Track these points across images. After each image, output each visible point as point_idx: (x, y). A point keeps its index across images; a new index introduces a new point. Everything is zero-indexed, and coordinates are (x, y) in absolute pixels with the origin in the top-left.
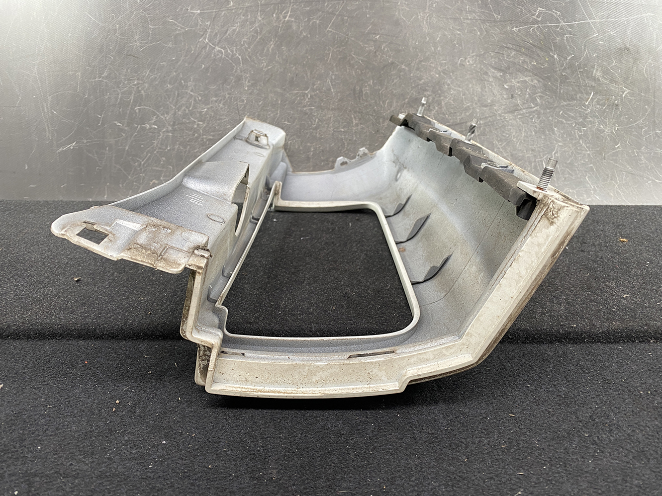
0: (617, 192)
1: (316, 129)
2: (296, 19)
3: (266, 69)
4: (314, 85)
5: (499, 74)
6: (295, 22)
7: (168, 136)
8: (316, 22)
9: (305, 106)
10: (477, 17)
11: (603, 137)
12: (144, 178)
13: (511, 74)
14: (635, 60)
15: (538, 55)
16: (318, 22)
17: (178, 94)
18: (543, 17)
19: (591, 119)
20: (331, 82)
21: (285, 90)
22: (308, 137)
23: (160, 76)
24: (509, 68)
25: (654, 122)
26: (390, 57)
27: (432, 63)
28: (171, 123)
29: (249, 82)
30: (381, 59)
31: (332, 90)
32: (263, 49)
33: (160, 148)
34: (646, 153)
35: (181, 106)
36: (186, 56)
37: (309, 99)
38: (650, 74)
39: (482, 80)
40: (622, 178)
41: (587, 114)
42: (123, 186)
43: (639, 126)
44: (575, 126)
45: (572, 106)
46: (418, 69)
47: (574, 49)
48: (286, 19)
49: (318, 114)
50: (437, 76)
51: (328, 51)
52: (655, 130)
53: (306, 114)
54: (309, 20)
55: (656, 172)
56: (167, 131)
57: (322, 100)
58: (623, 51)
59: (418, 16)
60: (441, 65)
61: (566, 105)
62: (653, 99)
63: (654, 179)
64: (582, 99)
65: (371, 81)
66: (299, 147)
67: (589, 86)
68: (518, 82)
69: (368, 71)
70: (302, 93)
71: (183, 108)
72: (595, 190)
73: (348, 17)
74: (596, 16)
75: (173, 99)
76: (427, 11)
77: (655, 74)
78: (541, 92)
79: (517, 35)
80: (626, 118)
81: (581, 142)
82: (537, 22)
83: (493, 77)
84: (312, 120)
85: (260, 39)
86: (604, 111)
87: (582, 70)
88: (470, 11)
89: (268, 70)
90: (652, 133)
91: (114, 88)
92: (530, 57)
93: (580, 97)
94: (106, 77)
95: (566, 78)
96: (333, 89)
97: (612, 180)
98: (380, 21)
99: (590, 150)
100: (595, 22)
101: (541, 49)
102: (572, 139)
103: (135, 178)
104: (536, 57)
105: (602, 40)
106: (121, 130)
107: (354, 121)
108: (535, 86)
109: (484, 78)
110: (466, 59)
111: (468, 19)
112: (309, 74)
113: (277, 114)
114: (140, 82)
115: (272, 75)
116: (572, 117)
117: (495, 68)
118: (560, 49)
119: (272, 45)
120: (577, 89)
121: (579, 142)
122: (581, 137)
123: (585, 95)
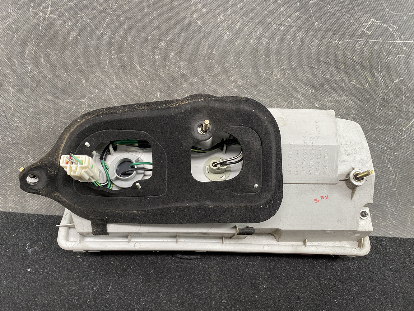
2: (59, 15)
4: (91, 93)
5: (310, 91)
6: (59, 20)
8: (85, 22)
10: (292, 24)
13: (324, 92)
15: (360, 74)
18: (375, 31)
19: (406, 145)
20: (111, 91)
21: (57, 98)
24: (323, 85)
26: (180, 68)
27: (231, 76)
29: (13, 87)
30: (169, 70)
31: (113, 100)
32: (24, 51)
37: (86, 108)
39: (289, 97)
41: (402, 140)
44: (386, 150)
45: (388, 131)
46: (214, 82)
47: (405, 71)
48: (47, 16)
50: (236, 90)
51: (105, 57)
54: (76, 19)
59: (217, 19)
60: (242, 78)
61: (380, 129)
64: (401, 124)
65: (159, 94)
67: (412, 112)
68: (331, 102)
69: (154, 82)
70: (78, 102)
72: (392, 214)
73: (126, 18)
76: (228, 13)
78: (356, 114)
79: (339, 50)
81: (389, 166)
82: (367, 36)
83: (303, 94)
85: (18, 38)
87: (408, 95)
88: (284, 15)
89: (33, 76)
92: (350, 75)
93: (398, 122)
95: (388, 101)
96: (114, 98)
98: (167, 25)
99: (396, 175)
101: (365, 68)
102: (380, 163)
104: (358, 77)
108: (350, 108)
109: (291, 94)
110: (272, 72)
111: (280, 25)
112: (84, 81)
113: (52, 122)
115: (39, 81)
116: (385, 142)
117: (306, 84)
118: (388, 70)
119: (33, 47)
120: (397, 114)
121: (386, 166)
122: (389, 161)
123: (405, 121)
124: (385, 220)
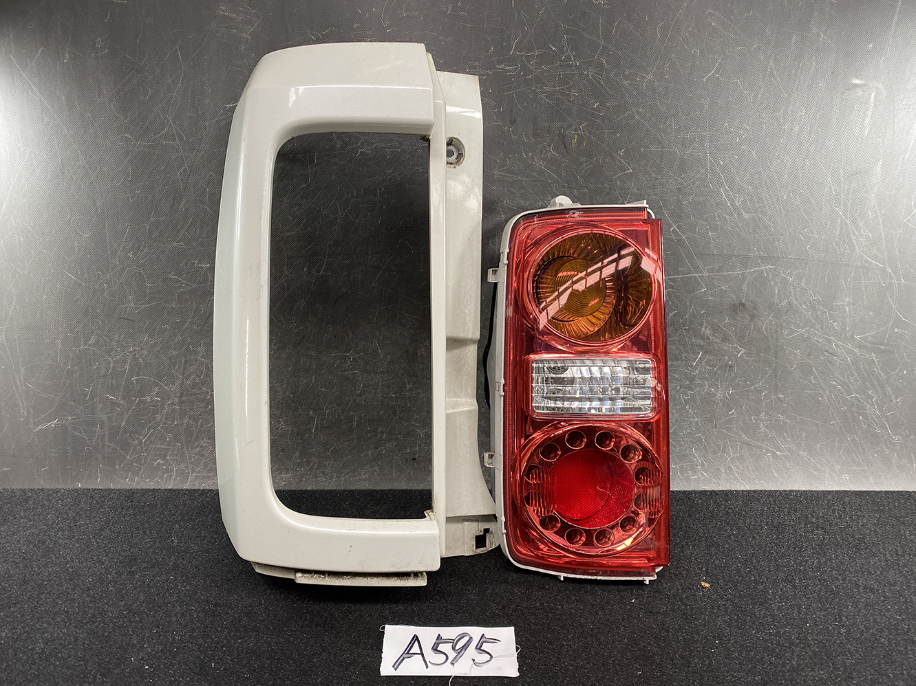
0: (730, 467)
1: (360, 395)
2: (332, 273)
3: (296, 330)
4: (357, 346)
6: (332, 276)
7: (174, 411)
8: (357, 277)
9: (345, 371)
11: (714, 402)
12: (146, 458)
14: (753, 317)
16: (360, 277)
17: (186, 361)
19: (700, 382)
20: (378, 343)
22: (351, 405)
23: (162, 341)
25: (776, 385)
28: (178, 395)
31: (380, 352)
32: (292, 308)
33: (166, 423)
34: (767, 420)
35: (190, 375)
36: (193, 317)
37: (351, 362)
38: (771, 333)
40: (736, 450)
41: (694, 376)
42: (120, 467)
43: (757, 390)
44: (680, 389)
45: (676, 367)
47: (678, 304)
48: (320, 273)
49: (363, 379)
51: (374, 308)
52: (777, 394)
53: (347, 378)
54: (349, 275)
55: (777, 442)
56: (174, 404)
57: (368, 363)
58: (737, 308)
62: (774, 360)
63: (774, 450)
64: (688, 359)
66: (339, 416)
67: (697, 345)
70: (342, 356)
71: (193, 377)
72: (703, 465)
73: (398, 271)
74: (704, 270)
75: (179, 368)
77: (776, 332)
80: (742, 381)
81: (687, 407)
84: (355, 385)
85: (288, 296)
86: (716, 373)
87: (687, 328)
90: (773, 397)
91: (104, 357)
93: (686, 357)
94: (94, 345)
96: (381, 350)
97: (723, 452)
99: (698, 417)
100: (703, 276)
102: (676, 404)
103: (134, 459)
105: (711, 296)
106: (116, 404)
107: (408, 386)
112: (350, 334)
113: (311, 380)
114: (137, 348)
115: (303, 337)
116: (677, 380)
119: (302, 303)
120: (681, 348)
121: (685, 408)
122: (687, 402)
123: (692, 355)
124: (695, 472)
